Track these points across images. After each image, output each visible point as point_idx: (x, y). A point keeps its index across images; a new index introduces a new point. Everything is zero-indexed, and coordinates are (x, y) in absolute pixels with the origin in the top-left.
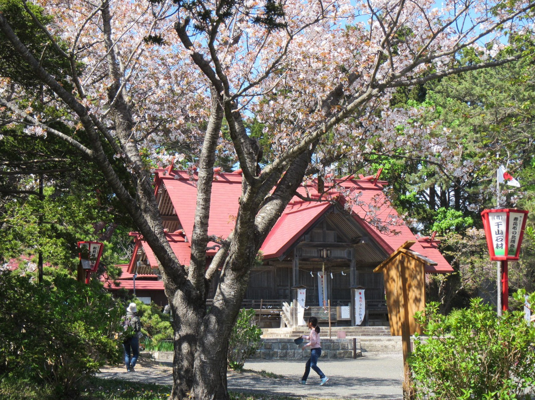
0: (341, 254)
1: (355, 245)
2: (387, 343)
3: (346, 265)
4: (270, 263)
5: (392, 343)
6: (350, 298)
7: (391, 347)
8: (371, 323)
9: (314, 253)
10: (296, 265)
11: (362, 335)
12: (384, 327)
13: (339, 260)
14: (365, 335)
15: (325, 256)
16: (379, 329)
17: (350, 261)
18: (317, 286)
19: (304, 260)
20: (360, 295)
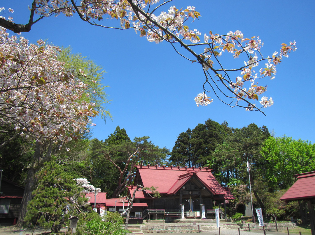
0: (196, 193)
1: (201, 190)
2: (212, 226)
3: (198, 197)
4: (173, 196)
5: (214, 226)
6: (200, 209)
7: (213, 228)
8: (208, 217)
9: (187, 193)
10: (181, 197)
11: (204, 222)
12: (212, 219)
13: (196, 195)
14: (205, 222)
15: (191, 194)
16: (210, 220)
17: (199, 195)
18: (189, 205)
19: (183, 195)
20: (203, 208)
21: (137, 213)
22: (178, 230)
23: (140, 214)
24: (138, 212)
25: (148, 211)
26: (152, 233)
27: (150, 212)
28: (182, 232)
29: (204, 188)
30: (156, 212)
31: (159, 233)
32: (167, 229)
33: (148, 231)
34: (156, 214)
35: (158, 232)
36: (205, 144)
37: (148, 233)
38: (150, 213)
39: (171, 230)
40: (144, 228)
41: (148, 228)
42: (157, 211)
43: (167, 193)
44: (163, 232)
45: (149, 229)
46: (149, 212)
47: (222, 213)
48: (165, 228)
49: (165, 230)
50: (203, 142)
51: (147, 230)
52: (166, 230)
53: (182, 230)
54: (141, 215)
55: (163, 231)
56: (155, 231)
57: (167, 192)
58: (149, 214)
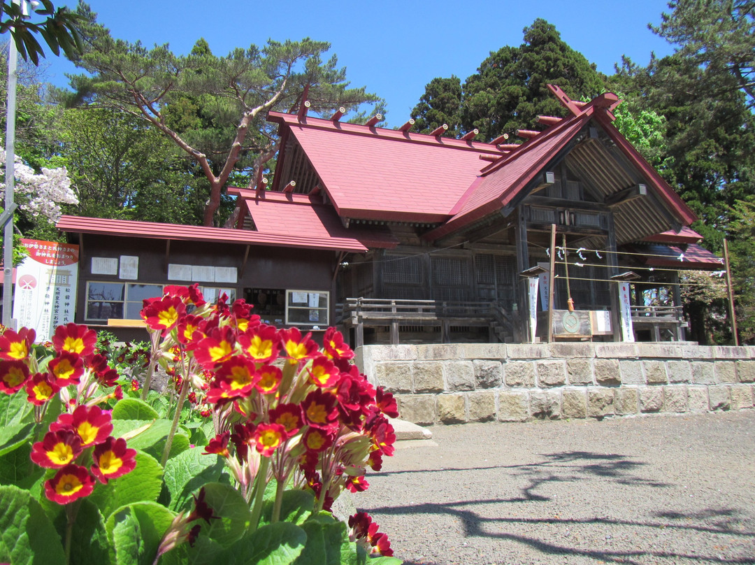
1: (613, 206)
4: (466, 246)
9: (550, 215)
10: (522, 233)
13: (590, 230)
15: (570, 222)
17: (606, 232)
19: (534, 226)
20: (624, 292)
21: (298, 296)
22: (700, 388)
23: (314, 303)
24: (304, 293)
25: (354, 309)
26: (490, 419)
27: (364, 315)
28: (726, 408)
29: (643, 190)
30: (394, 311)
31: (548, 424)
32: (613, 382)
33: (448, 401)
34: (391, 321)
35: (544, 413)
36: (529, 100)
37: (449, 421)
38: (360, 319)
39: (645, 388)
40: (404, 372)
41: (445, 375)
42: (398, 310)
43: (450, 217)
44: (580, 415)
45: (455, 387)
46: (354, 313)
47: (680, 323)
48: (600, 369)
49: (597, 389)
50: (523, 95)
51: (439, 391)
52: (606, 392)
53: (723, 386)
54: (322, 313)
55: (584, 403)
56: (513, 402)
57: (447, 213)
58: (355, 321)
